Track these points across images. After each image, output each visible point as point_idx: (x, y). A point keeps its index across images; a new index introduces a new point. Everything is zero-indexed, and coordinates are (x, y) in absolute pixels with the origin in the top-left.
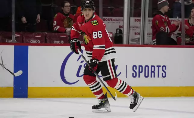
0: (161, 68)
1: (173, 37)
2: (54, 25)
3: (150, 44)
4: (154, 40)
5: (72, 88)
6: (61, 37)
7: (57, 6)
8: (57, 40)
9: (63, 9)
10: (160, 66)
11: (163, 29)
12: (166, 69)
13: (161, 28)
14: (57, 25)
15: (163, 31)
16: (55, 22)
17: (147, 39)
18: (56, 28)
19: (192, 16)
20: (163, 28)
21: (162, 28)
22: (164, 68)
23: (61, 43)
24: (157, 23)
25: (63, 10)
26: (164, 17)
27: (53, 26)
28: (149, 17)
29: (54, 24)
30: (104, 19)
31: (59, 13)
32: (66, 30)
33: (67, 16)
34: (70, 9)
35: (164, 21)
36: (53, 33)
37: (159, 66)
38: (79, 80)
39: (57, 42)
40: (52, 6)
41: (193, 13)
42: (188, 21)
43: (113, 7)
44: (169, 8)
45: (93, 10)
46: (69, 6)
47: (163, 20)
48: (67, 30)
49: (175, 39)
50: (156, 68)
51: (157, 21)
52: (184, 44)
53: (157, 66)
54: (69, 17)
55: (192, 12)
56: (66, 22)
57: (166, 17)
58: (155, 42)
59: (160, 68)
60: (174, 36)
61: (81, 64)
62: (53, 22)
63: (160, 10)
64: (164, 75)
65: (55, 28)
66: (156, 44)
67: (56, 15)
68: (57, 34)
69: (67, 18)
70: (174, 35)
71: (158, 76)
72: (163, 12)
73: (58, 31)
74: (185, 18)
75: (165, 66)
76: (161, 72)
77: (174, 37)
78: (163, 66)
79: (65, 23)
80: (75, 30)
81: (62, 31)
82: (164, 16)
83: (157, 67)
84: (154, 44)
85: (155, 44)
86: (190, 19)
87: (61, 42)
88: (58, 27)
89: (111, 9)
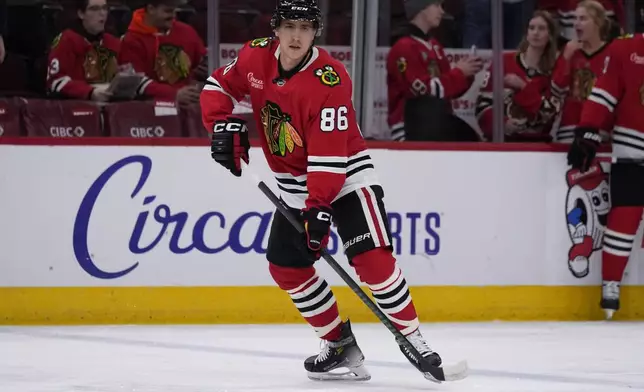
0: (420, 223)
1: (464, 114)
2: (52, 72)
3: (382, 137)
4: (396, 127)
5: (112, 290)
6: (75, 114)
7: (61, 8)
8: (63, 125)
9: (81, 17)
10: (418, 215)
11: (423, 89)
12: (438, 224)
13: (414, 85)
14: (62, 73)
15: (423, 93)
16: (56, 63)
17: (374, 120)
18: (60, 82)
19: (532, 43)
20: (422, 85)
21: (418, 85)
22: (433, 221)
23: (75, 135)
24: (402, 66)
25: (81, 21)
26: (427, 45)
27: (48, 77)
28: (379, 43)
29: (52, 68)
30: (224, 52)
31: (69, 31)
32: (93, 89)
33: (95, 43)
34: (104, 18)
35: (429, 59)
36: (48, 102)
37: (413, 216)
38: (137, 264)
39: (64, 132)
40: (45, 7)
41: (535, 32)
42: (518, 57)
43: (255, 12)
44: (443, 12)
45: (315, 26)
46: (104, 7)
47: (425, 56)
48: (96, 91)
49: (472, 122)
50: (406, 223)
51: (403, 59)
52: (502, 139)
53: (409, 215)
54: (101, 43)
55: (533, 28)
56: (94, 62)
57: (434, 44)
58: (402, 133)
59: (418, 220)
60: (465, 111)
61: (145, 208)
62: (47, 64)
63: (413, 22)
64: (432, 246)
65: (56, 82)
66: (403, 139)
67: (59, 38)
68: (60, 104)
69: (95, 48)
70: (466, 106)
71: (413, 251)
72: (425, 29)
73: (64, 95)
74: (506, 46)
75: (436, 216)
76: (422, 235)
77: (468, 114)
78: (429, 216)
79: (89, 65)
80: (221, 90)
81: (79, 94)
82: (426, 40)
83: (409, 220)
84: (398, 139)
85: (401, 137)
86: (524, 50)
87: (76, 131)
88: (66, 80)
89: (249, 18)
